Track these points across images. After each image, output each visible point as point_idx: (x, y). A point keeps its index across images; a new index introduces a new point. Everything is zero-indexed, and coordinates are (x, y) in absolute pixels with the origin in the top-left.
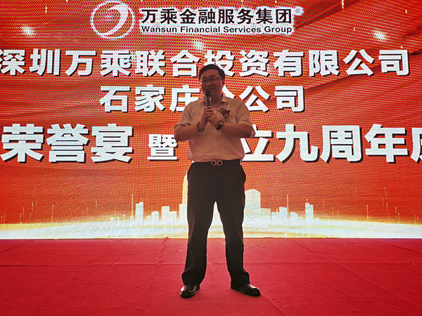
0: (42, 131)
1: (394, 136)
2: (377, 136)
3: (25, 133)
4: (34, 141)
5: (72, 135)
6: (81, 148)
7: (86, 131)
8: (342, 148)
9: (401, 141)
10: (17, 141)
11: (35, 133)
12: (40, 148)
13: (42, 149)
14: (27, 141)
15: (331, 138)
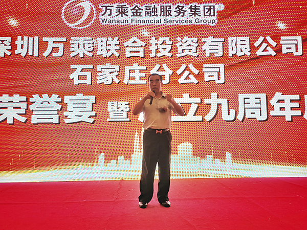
0: (25, 100)
1: (291, 101)
2: (279, 101)
3: (12, 102)
4: (20, 108)
5: (48, 102)
6: (56, 112)
7: (60, 100)
8: (253, 111)
9: (297, 105)
10: (6, 108)
11: (20, 102)
12: (24, 113)
13: (25, 114)
14: (14, 108)
15: (245, 103)
